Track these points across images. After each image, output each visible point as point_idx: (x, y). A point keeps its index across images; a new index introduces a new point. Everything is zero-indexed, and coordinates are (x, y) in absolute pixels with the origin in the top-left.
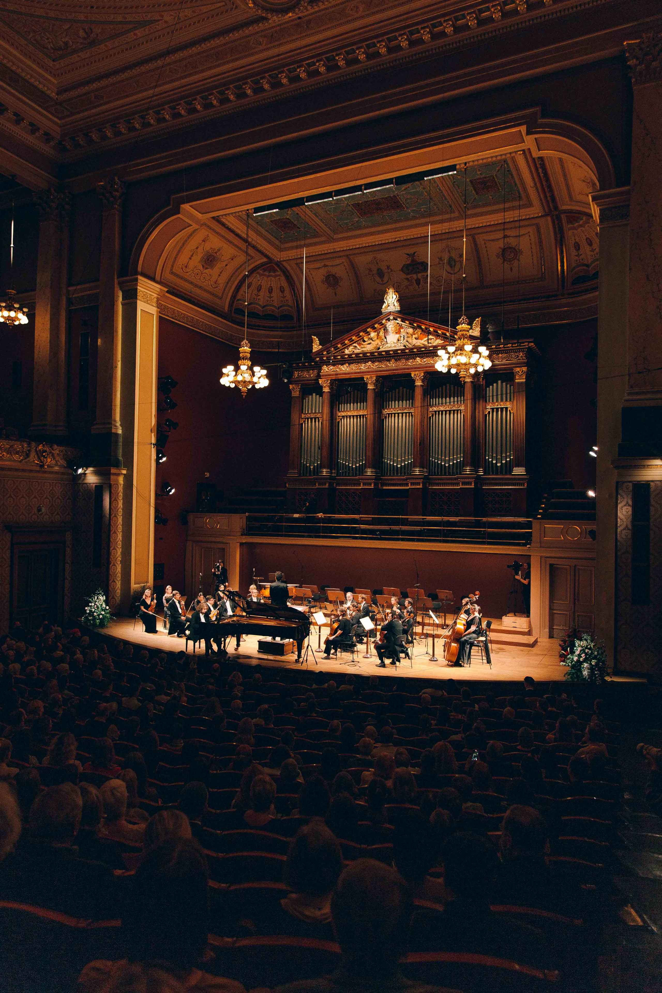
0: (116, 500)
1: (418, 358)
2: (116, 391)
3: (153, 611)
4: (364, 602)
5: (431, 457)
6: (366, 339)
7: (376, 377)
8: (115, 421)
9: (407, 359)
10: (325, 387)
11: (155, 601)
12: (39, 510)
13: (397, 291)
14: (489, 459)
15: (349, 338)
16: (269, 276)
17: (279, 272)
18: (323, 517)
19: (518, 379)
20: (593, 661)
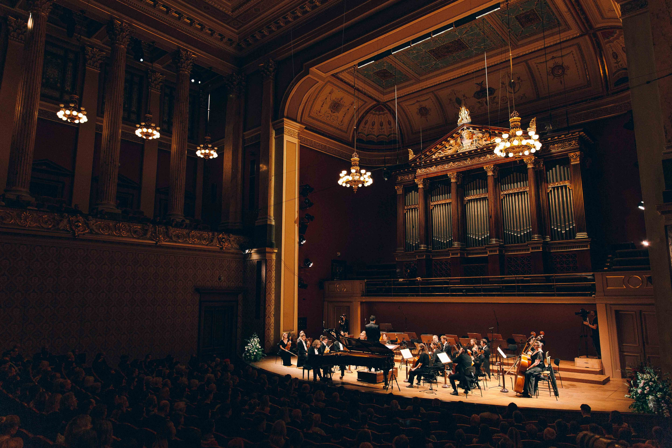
0: (270, 271)
1: (488, 155)
2: (271, 196)
3: (289, 349)
4: (446, 342)
5: (505, 230)
6: (447, 146)
7: (457, 173)
8: (270, 216)
9: (480, 157)
10: (419, 184)
11: (290, 342)
12: (220, 279)
13: (468, 109)
14: (554, 228)
15: (434, 147)
16: (379, 115)
17: (387, 111)
18: (421, 280)
19: (573, 162)
20: (658, 393)
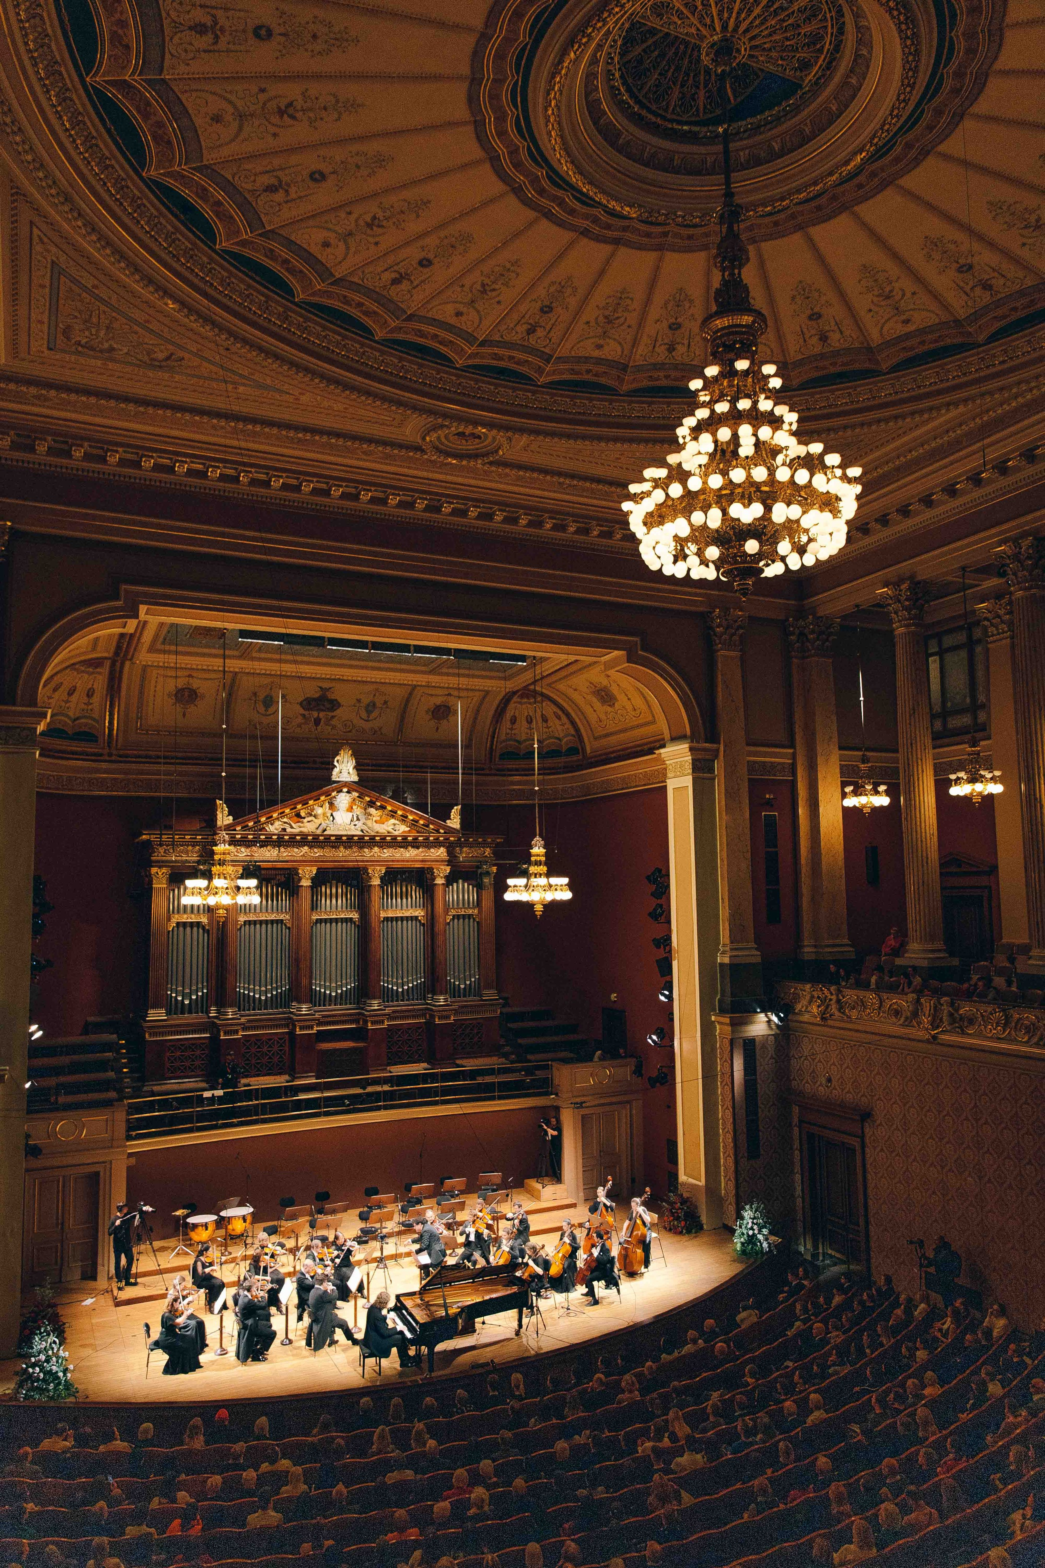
1: (380, 849)
5: (383, 980)
6: (303, 814)
7: (315, 869)
13: (356, 755)
14: (450, 979)
15: (280, 810)
19: (484, 880)
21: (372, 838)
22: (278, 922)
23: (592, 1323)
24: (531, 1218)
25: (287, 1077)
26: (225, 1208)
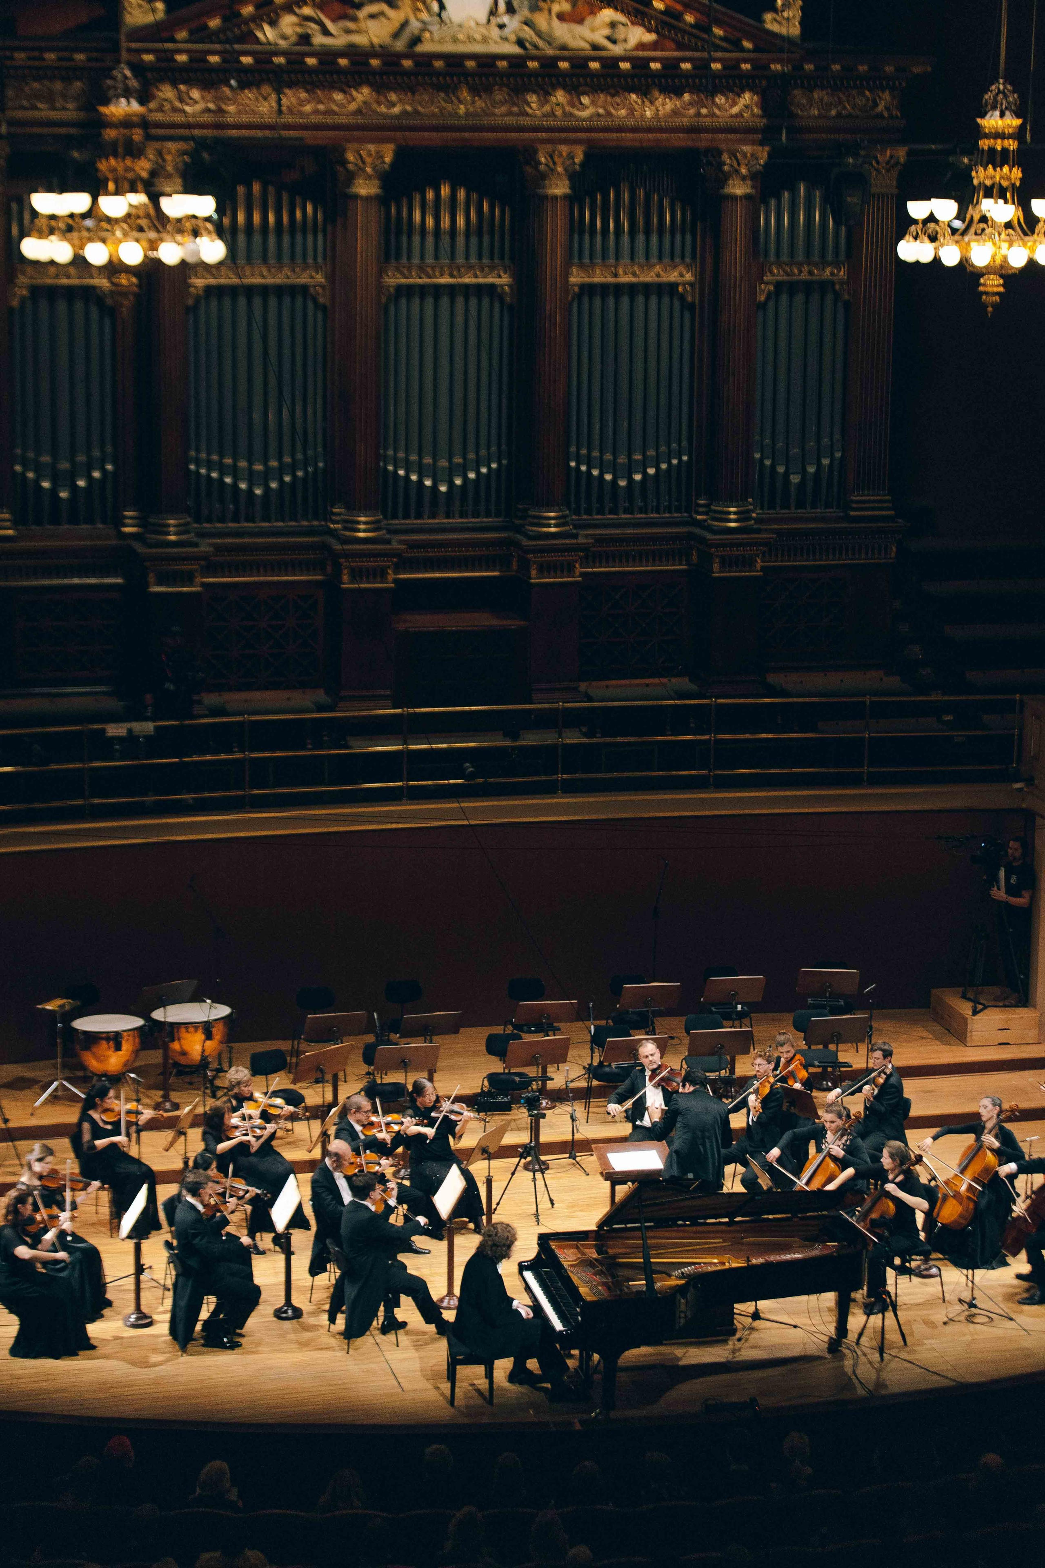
1: (559, 91)
5: (573, 456)
7: (391, 149)
14: (762, 459)
21: (549, 63)
22: (293, 290)
23: (1027, 1343)
24: (911, 1088)
25: (321, 696)
26: (163, 1003)
